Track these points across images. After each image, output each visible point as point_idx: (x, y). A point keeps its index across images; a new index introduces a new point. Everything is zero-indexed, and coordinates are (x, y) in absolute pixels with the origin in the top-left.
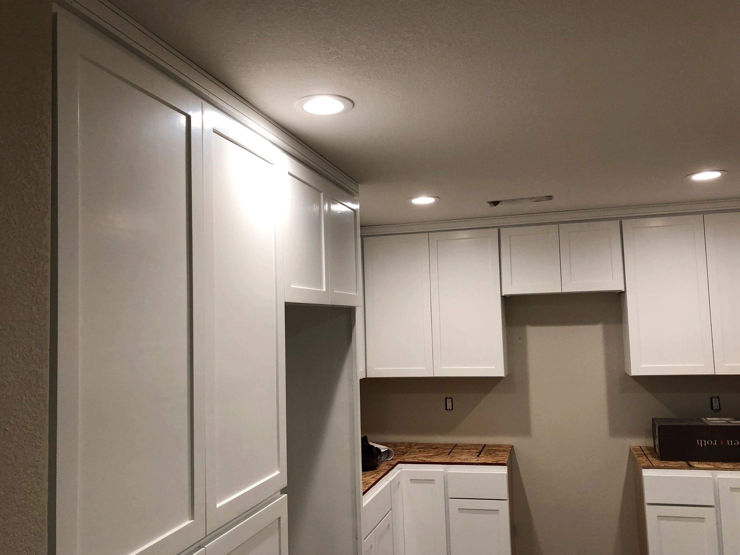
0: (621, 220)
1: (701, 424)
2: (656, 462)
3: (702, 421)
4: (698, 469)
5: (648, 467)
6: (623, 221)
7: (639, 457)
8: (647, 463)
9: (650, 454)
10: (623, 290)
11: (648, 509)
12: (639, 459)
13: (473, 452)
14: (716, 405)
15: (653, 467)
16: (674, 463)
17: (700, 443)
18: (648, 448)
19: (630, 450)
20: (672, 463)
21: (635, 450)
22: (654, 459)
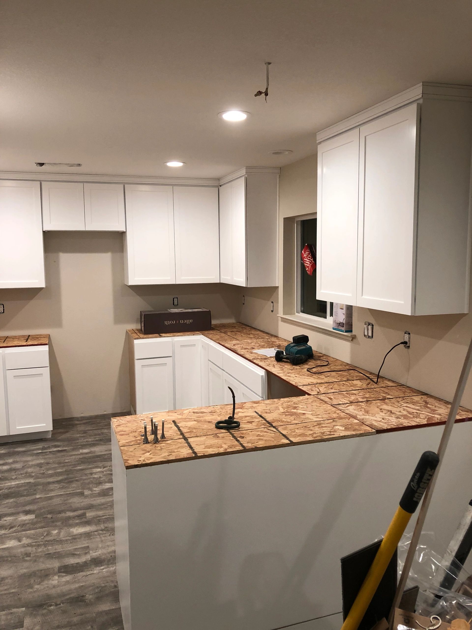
0: (124, 184)
1: (167, 312)
2: (142, 336)
3: (168, 311)
4: (164, 337)
5: (137, 339)
6: (126, 185)
7: (132, 334)
8: (137, 337)
9: (139, 332)
10: (125, 231)
11: (137, 362)
12: (132, 335)
13: (22, 340)
14: (176, 303)
15: (140, 338)
16: (152, 335)
17: (166, 323)
18: (137, 330)
19: (127, 331)
20: (150, 336)
21: (130, 331)
22: (141, 334)
